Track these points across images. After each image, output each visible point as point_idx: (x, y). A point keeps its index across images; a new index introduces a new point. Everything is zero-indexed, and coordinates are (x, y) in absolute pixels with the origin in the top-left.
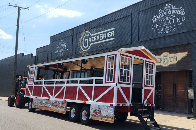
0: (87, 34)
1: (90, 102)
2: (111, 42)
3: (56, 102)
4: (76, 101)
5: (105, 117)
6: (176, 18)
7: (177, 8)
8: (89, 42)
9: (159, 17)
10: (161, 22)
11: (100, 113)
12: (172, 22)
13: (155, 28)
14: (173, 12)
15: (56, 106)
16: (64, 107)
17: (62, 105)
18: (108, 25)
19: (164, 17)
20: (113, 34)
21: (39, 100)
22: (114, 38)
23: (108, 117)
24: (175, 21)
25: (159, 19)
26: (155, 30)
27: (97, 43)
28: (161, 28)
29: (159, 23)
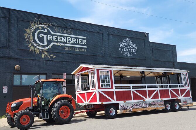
0: (43, 28)
1: (179, 98)
2: (83, 50)
3: (154, 102)
4: (170, 98)
5: (189, 104)
6: (133, 49)
7: (133, 43)
8: (49, 39)
9: (123, 44)
10: (125, 48)
11: (186, 103)
12: (131, 50)
13: (121, 51)
14: (131, 45)
15: (154, 105)
16: (162, 104)
17: (160, 103)
18: (78, 31)
19: (126, 45)
20: (85, 42)
21: (130, 103)
22: (86, 47)
23: (190, 104)
24: (133, 50)
25: (124, 46)
26: (121, 52)
27: (62, 44)
28: (125, 51)
29: (124, 48)
